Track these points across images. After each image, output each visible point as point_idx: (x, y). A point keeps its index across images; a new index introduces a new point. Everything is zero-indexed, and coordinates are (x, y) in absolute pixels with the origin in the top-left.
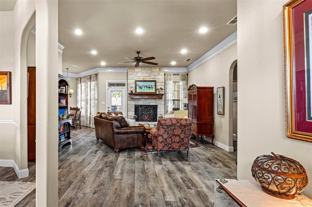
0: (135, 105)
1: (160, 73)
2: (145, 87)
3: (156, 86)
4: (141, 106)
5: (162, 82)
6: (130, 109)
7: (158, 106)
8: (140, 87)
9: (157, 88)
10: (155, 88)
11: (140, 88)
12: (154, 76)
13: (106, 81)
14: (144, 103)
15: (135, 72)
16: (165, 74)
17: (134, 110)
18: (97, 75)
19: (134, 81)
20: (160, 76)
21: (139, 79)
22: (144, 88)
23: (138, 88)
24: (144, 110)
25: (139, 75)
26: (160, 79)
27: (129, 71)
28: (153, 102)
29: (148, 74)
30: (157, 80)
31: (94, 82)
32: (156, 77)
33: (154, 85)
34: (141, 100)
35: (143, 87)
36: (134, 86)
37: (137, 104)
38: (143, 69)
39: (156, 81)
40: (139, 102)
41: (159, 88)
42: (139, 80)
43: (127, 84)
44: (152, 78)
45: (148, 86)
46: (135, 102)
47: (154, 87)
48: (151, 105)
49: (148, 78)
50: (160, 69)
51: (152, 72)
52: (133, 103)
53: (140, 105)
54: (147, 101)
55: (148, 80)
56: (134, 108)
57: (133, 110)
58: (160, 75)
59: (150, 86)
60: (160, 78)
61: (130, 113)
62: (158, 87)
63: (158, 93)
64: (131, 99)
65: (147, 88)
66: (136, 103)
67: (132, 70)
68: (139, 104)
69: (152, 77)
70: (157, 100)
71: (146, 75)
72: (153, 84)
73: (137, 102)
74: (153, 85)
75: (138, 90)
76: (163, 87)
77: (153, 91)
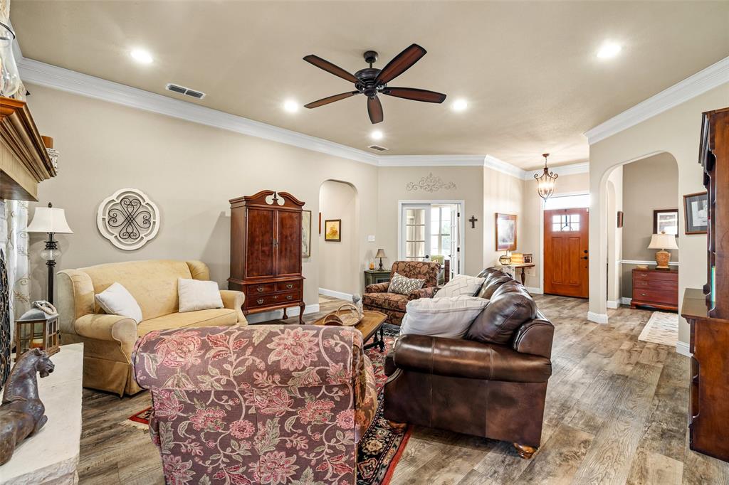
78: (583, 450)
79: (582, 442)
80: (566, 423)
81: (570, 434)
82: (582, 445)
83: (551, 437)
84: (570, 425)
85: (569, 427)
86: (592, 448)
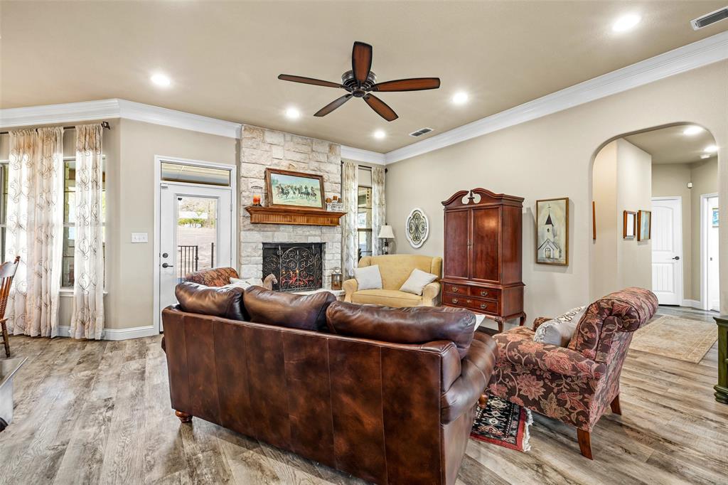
0: (264, 244)
1: (332, 158)
2: (297, 192)
3: (322, 189)
4: (285, 246)
5: (337, 181)
6: (248, 256)
7: (326, 245)
8: (282, 189)
9: (326, 198)
10: (323, 196)
11: (283, 192)
12: (317, 164)
13: (156, 156)
14: (290, 236)
15: (263, 142)
16: (342, 163)
17: (260, 259)
18: (108, 127)
19: (263, 169)
20: (331, 165)
21: (276, 164)
22: (294, 193)
23: (275, 191)
24: (294, 257)
25: (278, 152)
26: (332, 173)
27: (246, 134)
28: (315, 235)
29: (303, 156)
30: (326, 177)
31: (90, 154)
32: (323, 168)
33: (319, 187)
34: (282, 228)
35: (291, 192)
36: (262, 183)
37: (271, 241)
38: (288, 137)
39: (321, 176)
40: (276, 233)
41: (332, 198)
42: (278, 168)
43: (239, 177)
44: (312, 168)
45: (303, 187)
46: (265, 233)
47: (318, 193)
48: (309, 241)
49: (303, 165)
50: (331, 147)
51: (313, 151)
52: (257, 238)
53: (281, 244)
54: (300, 230)
55: (301, 171)
56: (261, 252)
57: (257, 258)
58: (331, 163)
59: (310, 191)
60: (332, 171)
61: (249, 270)
62: (329, 195)
63: (329, 210)
64: (251, 226)
65: (302, 193)
66: (267, 237)
67: (255, 135)
68: (276, 241)
69: (314, 165)
70: (325, 230)
71: (298, 157)
72: (316, 184)
73: (270, 234)
74: (315, 187)
75: (278, 200)
76: (339, 196)
77: (316, 203)
78: (149, 458)
79: (153, 465)
80: (183, 472)
81: (170, 464)
82: (152, 463)
83: (183, 446)
84: (177, 474)
85: (176, 470)
86: (142, 466)
